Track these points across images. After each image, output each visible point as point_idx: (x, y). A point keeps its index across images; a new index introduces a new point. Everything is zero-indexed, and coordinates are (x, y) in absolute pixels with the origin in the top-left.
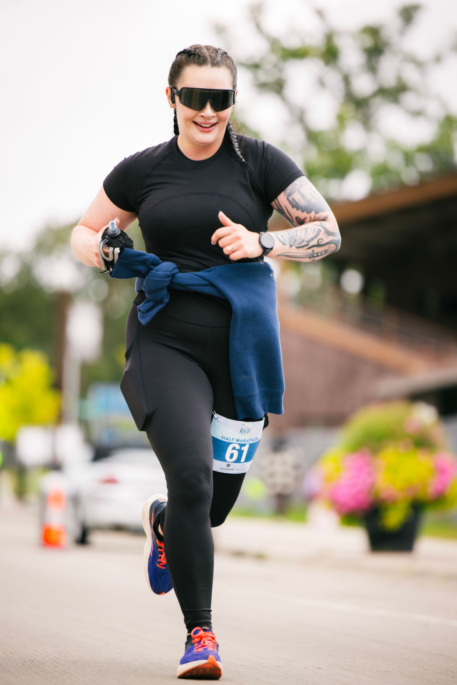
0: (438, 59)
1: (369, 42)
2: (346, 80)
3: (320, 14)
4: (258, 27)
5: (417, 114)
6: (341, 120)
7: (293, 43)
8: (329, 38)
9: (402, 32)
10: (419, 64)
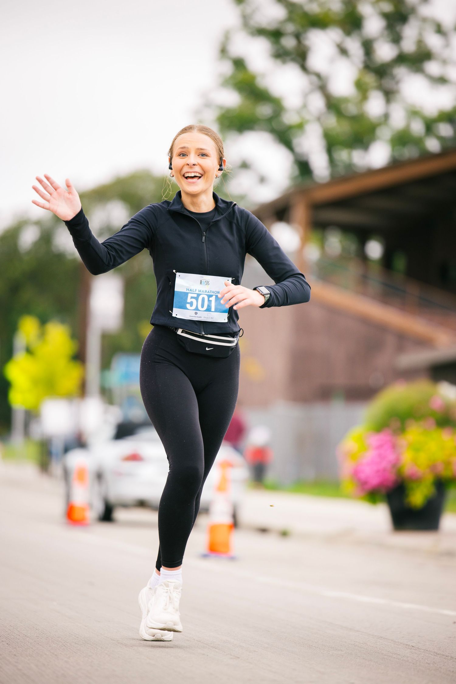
2: (368, 46)
5: (440, 81)
6: (360, 86)
10: (442, 31)
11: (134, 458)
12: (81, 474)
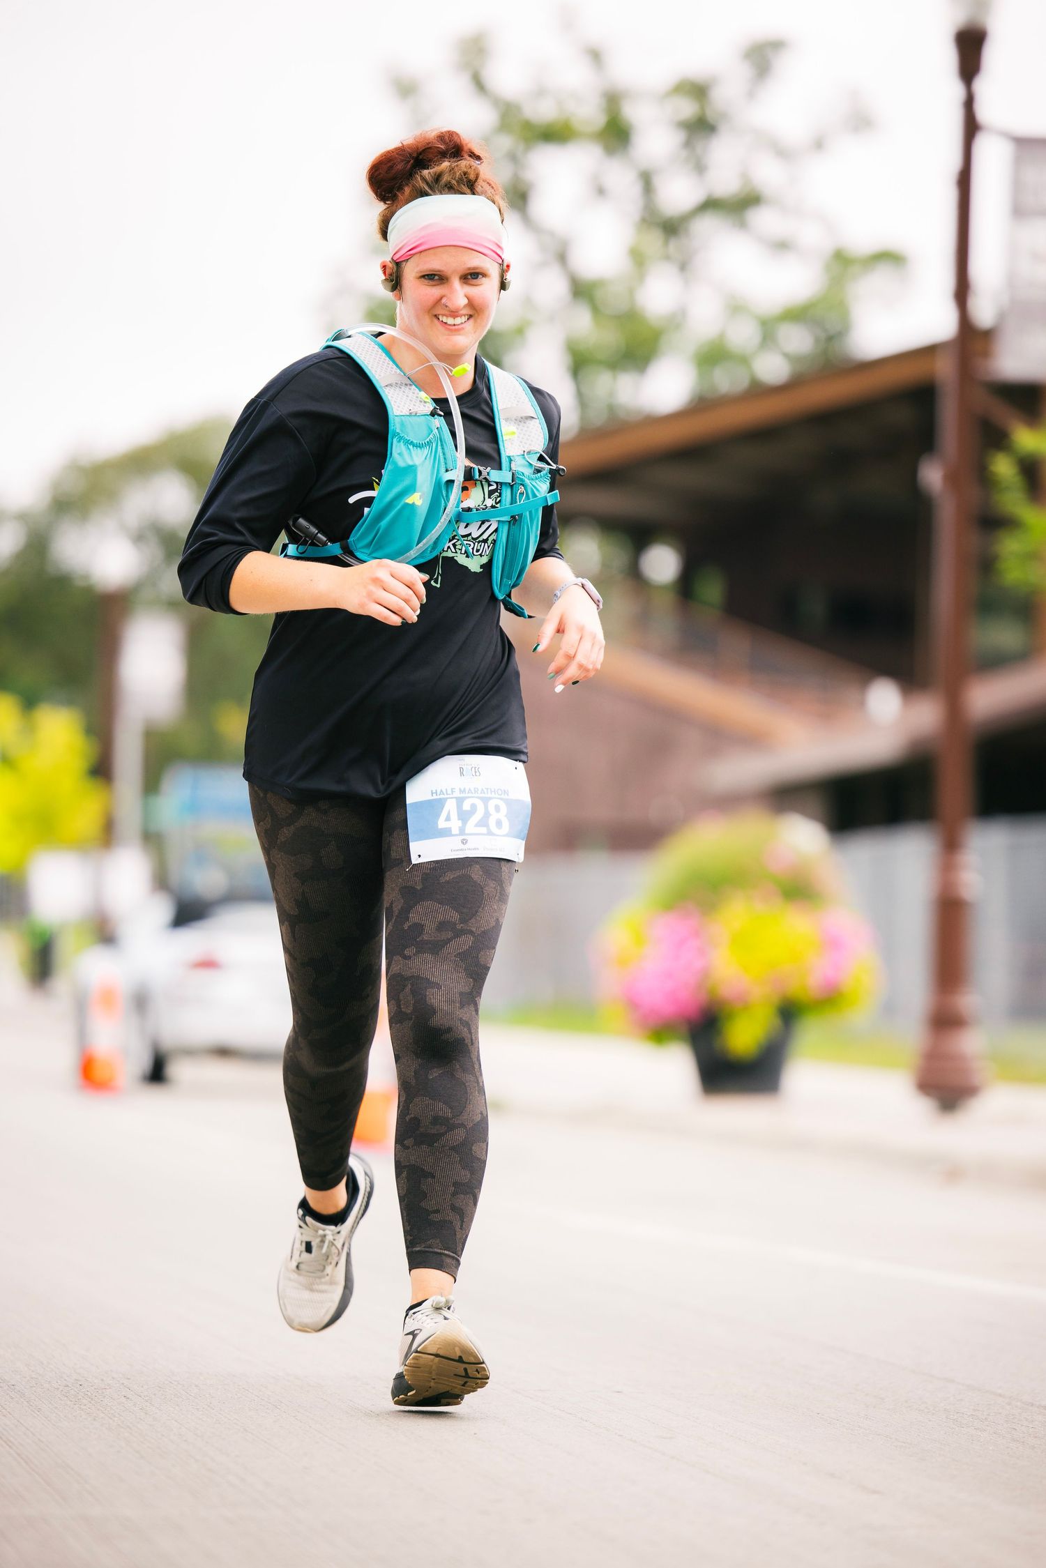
0: (819, 144)
1: (687, 108)
2: (647, 181)
3: (596, 56)
4: (479, 85)
5: (782, 246)
6: (638, 259)
7: (543, 112)
8: (613, 101)
9: (751, 95)
10: (783, 153)
11: (208, 964)
12: (108, 997)
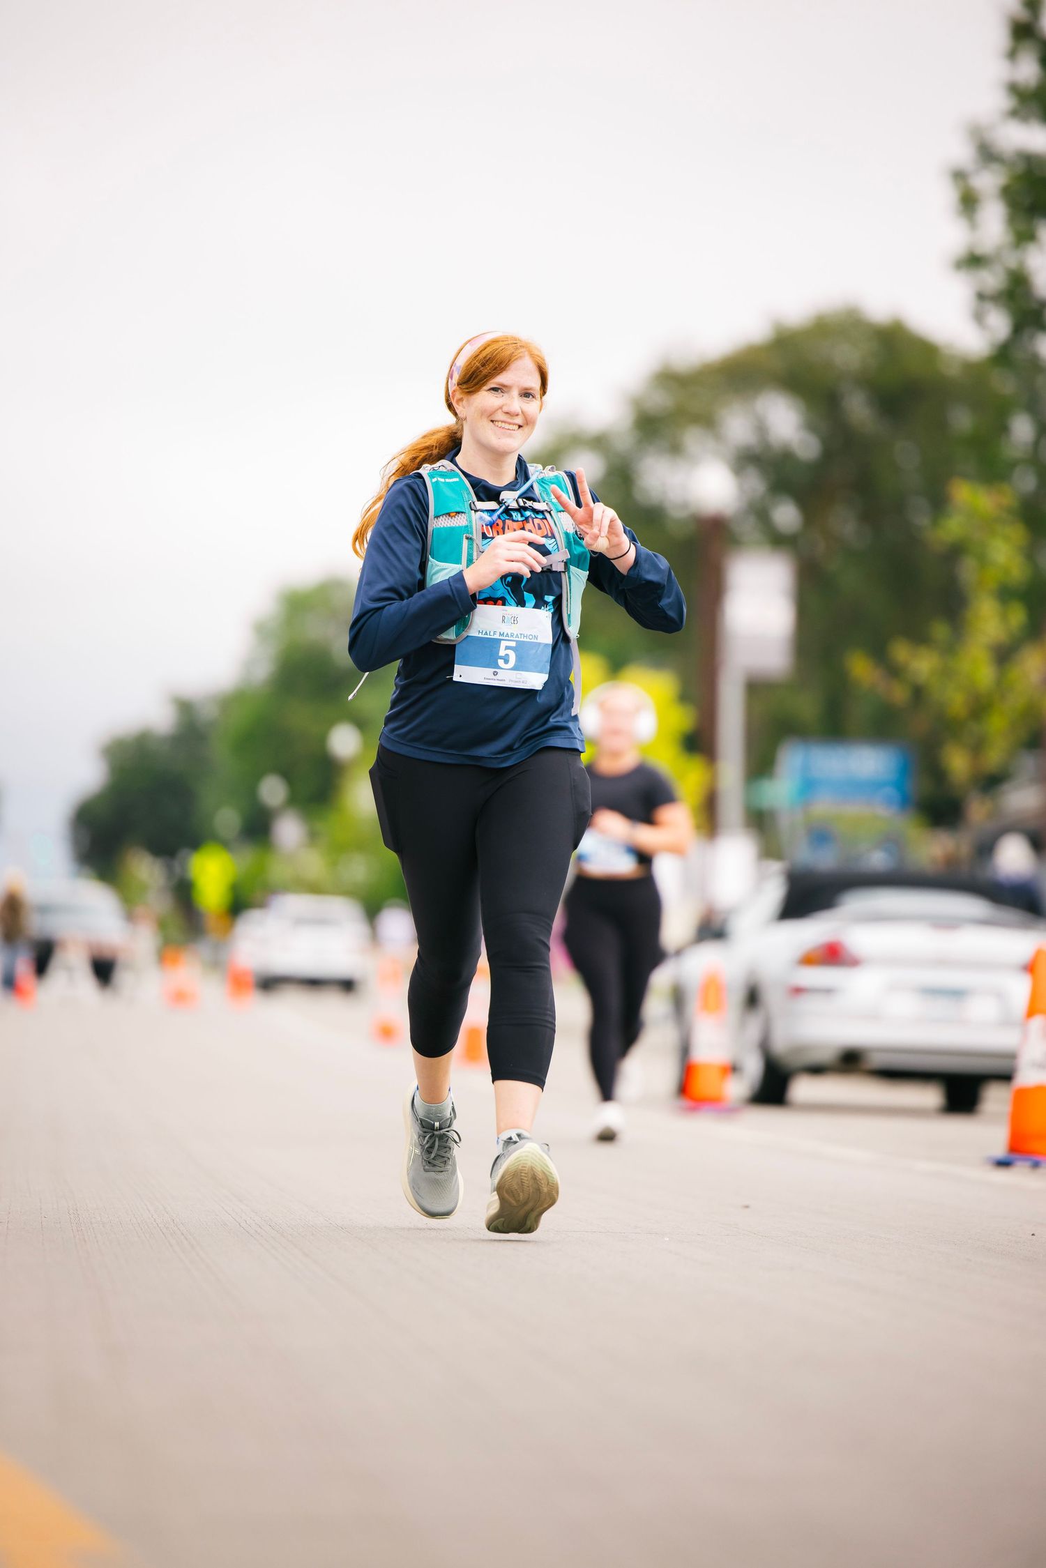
11: (832, 955)
